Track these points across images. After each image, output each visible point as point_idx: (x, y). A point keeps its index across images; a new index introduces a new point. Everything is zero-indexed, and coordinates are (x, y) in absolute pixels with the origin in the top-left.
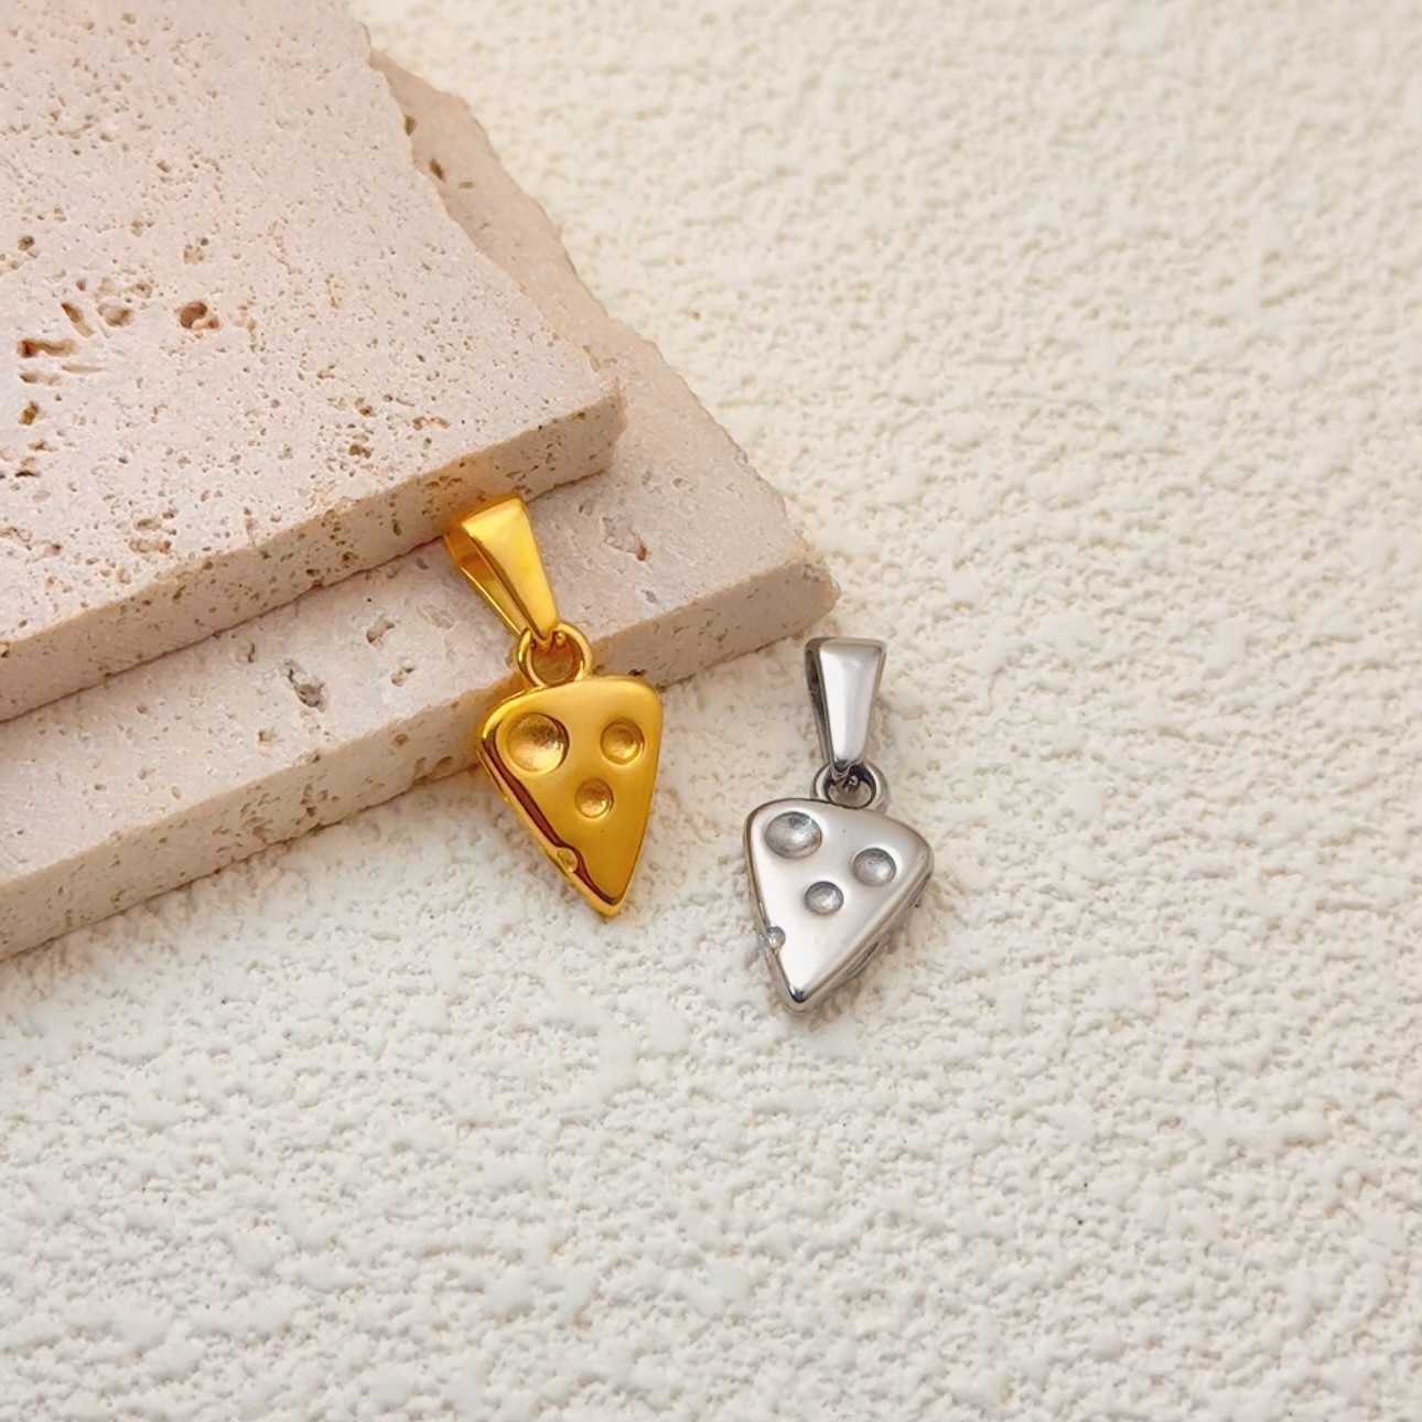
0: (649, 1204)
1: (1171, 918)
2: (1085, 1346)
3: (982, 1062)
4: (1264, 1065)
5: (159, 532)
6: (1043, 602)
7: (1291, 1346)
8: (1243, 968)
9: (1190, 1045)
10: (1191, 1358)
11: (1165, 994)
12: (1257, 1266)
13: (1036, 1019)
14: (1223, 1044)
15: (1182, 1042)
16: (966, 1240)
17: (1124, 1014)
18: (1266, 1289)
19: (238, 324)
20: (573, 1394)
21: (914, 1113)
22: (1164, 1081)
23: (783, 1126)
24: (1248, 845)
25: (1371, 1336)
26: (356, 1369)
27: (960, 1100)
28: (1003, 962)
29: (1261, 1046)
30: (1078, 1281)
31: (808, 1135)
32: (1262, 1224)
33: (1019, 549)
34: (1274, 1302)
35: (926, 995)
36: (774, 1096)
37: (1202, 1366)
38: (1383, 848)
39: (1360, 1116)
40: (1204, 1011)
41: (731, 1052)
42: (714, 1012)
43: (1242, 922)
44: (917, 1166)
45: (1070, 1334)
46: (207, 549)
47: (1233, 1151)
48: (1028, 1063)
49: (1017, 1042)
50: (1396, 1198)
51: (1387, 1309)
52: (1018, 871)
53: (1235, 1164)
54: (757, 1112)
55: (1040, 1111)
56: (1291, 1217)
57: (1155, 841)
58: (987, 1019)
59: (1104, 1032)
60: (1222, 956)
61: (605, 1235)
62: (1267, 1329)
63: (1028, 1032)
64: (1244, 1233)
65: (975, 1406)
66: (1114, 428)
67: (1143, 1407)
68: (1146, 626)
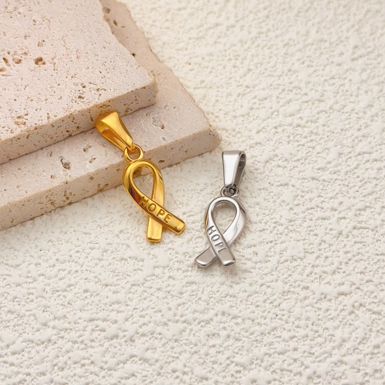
0: (154, 308)
1: (311, 231)
2: (275, 350)
3: (252, 270)
4: (334, 272)
5: (23, 119)
6: (281, 143)
7: (336, 351)
8: (330, 245)
9: (313, 266)
10: (306, 354)
11: (307, 252)
12: (327, 329)
14: (323, 266)
15: (311, 265)
16: (243, 320)
17: (294, 257)
18: (329, 335)
19: (51, 63)
20: (128, 360)
21: (232, 284)
22: (305, 276)
23: (194, 287)
24: (335, 211)
25: (359, 349)
26: (68, 352)
27: (245, 281)
28: (261, 242)
29: (334, 267)
30: (275, 332)
31: (201, 290)
32: (329, 317)
33: (276, 128)
34: (331, 339)
36: (192, 279)
37: (308, 357)
38: (374, 212)
39: (361, 287)
40: (318, 257)
41: (181, 267)
42: (177, 255)
43: (331, 232)
44: (232, 299)
45: (271, 347)
46: (36, 124)
47: (323, 296)
48: (266, 271)
49: (263, 265)
50: (370, 310)
51: (364, 342)
52: (268, 217)
53: (323, 300)
54: (187, 283)
55: (268, 284)
56: (338, 315)
57: (308, 209)
58: (255, 259)
59: (288, 262)
60: (324, 242)
61: (141, 317)
62: (329, 346)
63: (267, 262)
64: (324, 320)
65: (242, 366)
66: (306, 94)
67: (290, 368)
68: (310, 149)
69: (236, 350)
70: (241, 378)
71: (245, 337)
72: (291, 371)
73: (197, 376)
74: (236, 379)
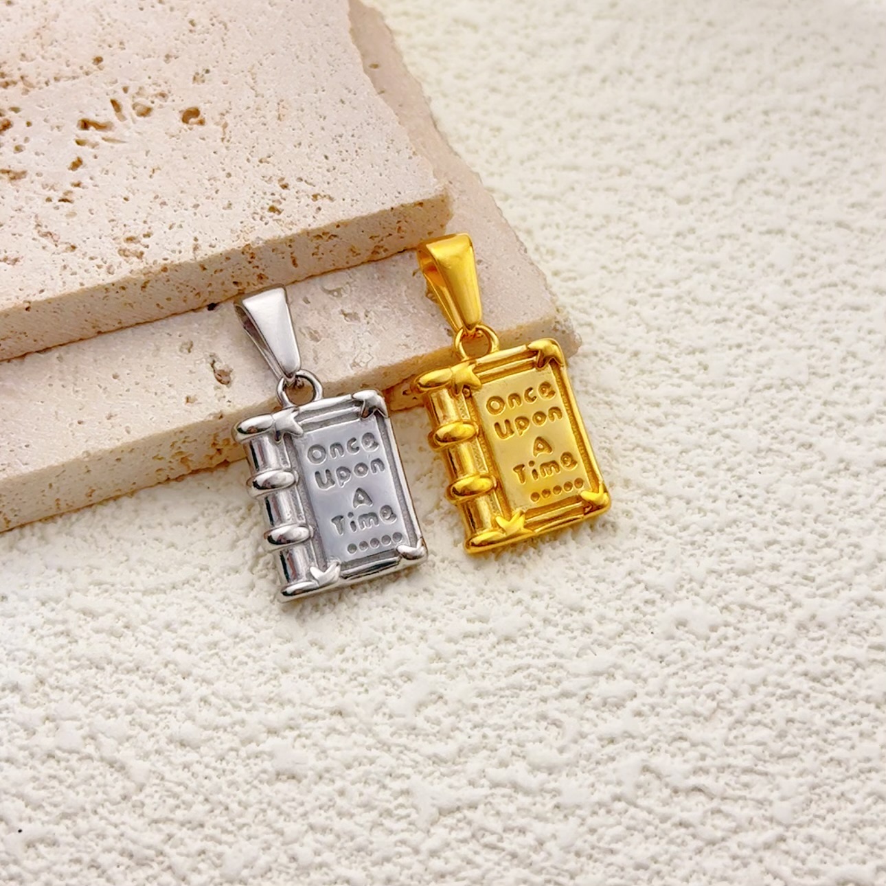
1: (826, 331)
2: (732, 565)
3: (694, 400)
4: (870, 420)
7: (862, 578)
8: (866, 363)
9: (825, 403)
10: (797, 579)
11: (814, 374)
12: (846, 532)
13: (732, 380)
14: (847, 404)
15: (821, 401)
16: (668, 499)
18: (850, 545)
21: (648, 425)
22: (806, 422)
27: (677, 420)
29: (871, 408)
30: (734, 529)
32: (854, 508)
34: (853, 553)
35: (666, 360)
37: (802, 584)
40: (838, 385)
43: (869, 337)
44: (645, 455)
45: (724, 558)
47: (842, 466)
48: (724, 404)
49: (720, 391)
52: (735, 295)
53: (843, 473)
55: (725, 431)
56: (872, 507)
57: (823, 286)
58: (701, 377)
59: (773, 391)
60: (854, 355)
62: (847, 566)
63: (726, 386)
64: (841, 513)
65: (658, 592)
66: (837, 49)
67: (761, 603)
68: (838, 164)
69: (649, 559)
70: (653, 614)
71: (668, 534)
72: (762, 610)
73: (560, 603)
74: (644, 615)
